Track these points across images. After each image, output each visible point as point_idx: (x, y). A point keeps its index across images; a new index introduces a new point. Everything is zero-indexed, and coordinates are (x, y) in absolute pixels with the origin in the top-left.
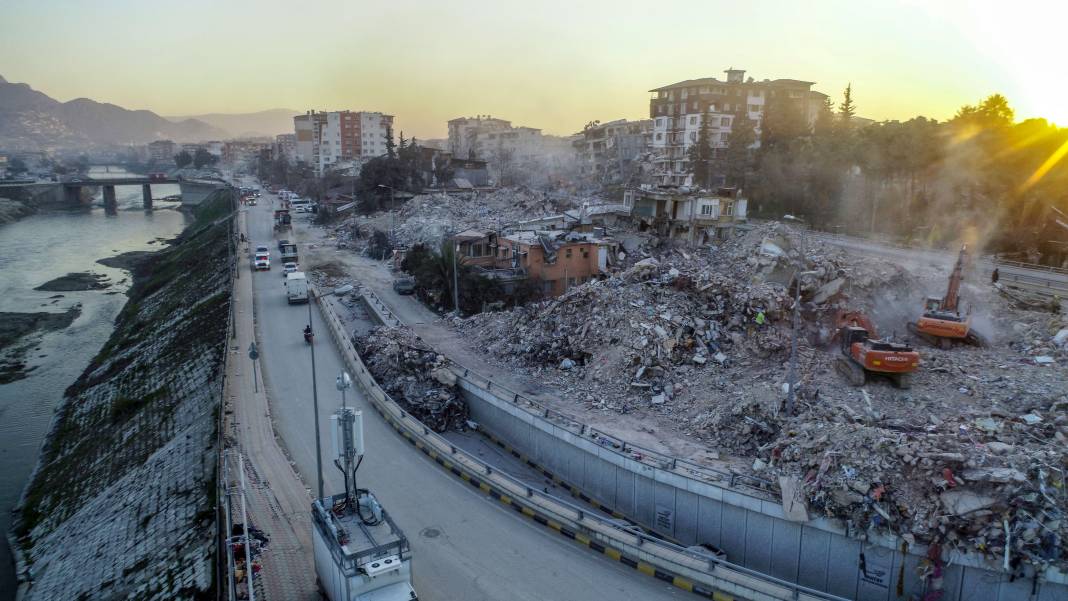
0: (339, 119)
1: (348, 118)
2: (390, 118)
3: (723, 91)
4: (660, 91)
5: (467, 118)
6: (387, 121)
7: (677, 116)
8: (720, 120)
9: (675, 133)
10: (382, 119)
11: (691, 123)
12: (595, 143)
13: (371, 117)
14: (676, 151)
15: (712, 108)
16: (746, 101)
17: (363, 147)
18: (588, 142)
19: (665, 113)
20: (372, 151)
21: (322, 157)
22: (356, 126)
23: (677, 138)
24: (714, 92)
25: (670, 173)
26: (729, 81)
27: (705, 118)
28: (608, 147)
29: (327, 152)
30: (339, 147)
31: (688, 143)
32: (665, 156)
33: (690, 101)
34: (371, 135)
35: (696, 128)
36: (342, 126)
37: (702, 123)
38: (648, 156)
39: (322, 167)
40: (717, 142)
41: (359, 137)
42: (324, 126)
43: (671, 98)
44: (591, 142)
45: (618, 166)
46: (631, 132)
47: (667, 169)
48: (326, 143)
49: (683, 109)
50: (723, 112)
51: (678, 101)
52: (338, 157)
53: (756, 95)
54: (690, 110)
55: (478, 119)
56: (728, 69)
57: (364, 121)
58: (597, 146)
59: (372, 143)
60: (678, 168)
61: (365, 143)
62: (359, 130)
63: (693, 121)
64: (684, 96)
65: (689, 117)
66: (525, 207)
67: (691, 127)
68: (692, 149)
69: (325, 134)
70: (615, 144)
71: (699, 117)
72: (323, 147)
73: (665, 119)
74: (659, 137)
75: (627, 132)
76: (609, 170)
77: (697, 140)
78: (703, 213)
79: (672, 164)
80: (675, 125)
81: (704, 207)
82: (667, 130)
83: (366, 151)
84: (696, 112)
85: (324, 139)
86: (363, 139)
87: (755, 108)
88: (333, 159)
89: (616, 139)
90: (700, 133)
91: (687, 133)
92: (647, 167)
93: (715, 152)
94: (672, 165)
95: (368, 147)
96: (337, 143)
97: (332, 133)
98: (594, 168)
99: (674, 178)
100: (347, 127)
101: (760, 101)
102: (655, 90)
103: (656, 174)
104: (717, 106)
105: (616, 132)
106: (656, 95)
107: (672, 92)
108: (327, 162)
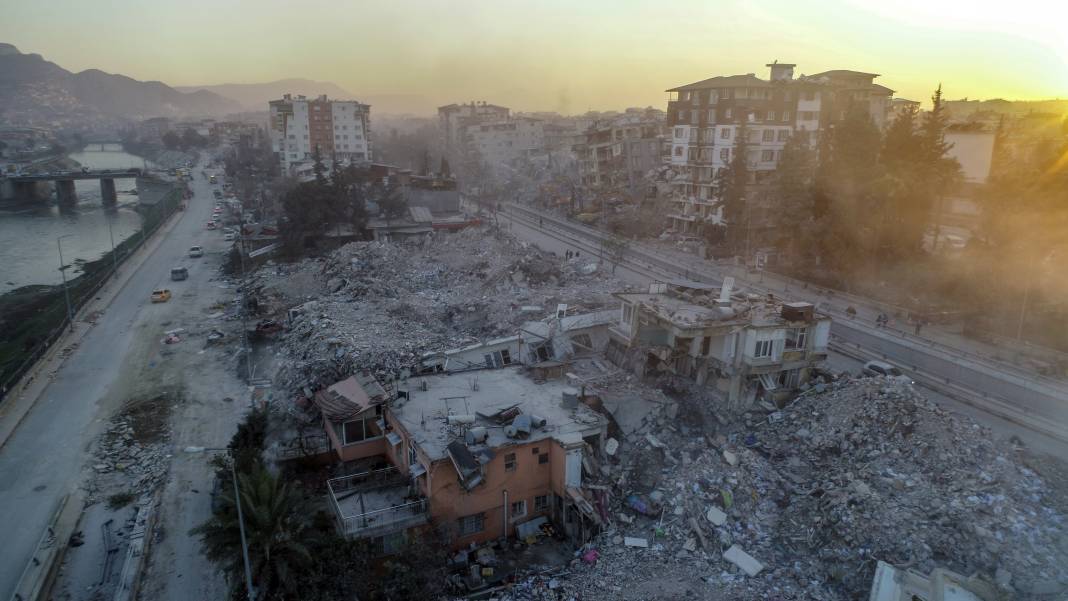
0: (307, 109)
1: (317, 108)
2: (366, 108)
3: (766, 95)
4: (682, 91)
5: (460, 105)
6: (362, 111)
7: (703, 125)
8: (762, 133)
9: (700, 148)
10: (357, 109)
11: (723, 137)
12: (598, 149)
13: (344, 106)
14: (701, 171)
15: (751, 117)
16: (796, 107)
17: (336, 142)
18: (591, 147)
19: (687, 121)
20: (346, 146)
21: (287, 153)
22: (326, 118)
23: (703, 156)
24: (755, 96)
25: (692, 200)
26: (773, 81)
27: (741, 131)
28: (615, 154)
29: (293, 148)
30: (308, 142)
31: (718, 164)
32: (685, 177)
33: (721, 107)
34: (345, 128)
35: (729, 143)
36: (311, 119)
37: (736, 139)
38: (664, 172)
39: (288, 165)
40: (758, 162)
41: (331, 130)
42: (289, 118)
43: (696, 103)
44: (594, 147)
45: (627, 179)
46: (643, 137)
47: (689, 194)
48: (292, 137)
49: (712, 116)
50: (766, 123)
51: (704, 105)
52: (306, 154)
53: (810, 98)
54: (721, 120)
55: (472, 106)
56: (772, 62)
57: (336, 112)
58: (602, 151)
59: (346, 137)
60: (703, 194)
61: (338, 137)
62: (330, 121)
63: (725, 134)
64: (713, 99)
65: (719, 128)
66: (483, 276)
67: (723, 141)
68: (723, 173)
69: (291, 127)
70: (624, 152)
71: (732, 128)
72: (288, 141)
73: (687, 128)
74: (679, 152)
75: (639, 135)
76: (616, 182)
77: (730, 161)
78: (757, 353)
79: (695, 188)
80: (700, 137)
81: (759, 344)
82: (690, 143)
83: (338, 147)
84: (730, 122)
85: (289, 132)
86: (336, 133)
87: (808, 116)
88: (300, 156)
89: (625, 145)
90: (735, 152)
91: (717, 150)
92: (663, 188)
93: (753, 177)
94: (694, 190)
95: (341, 141)
96: (305, 137)
97: (299, 125)
98: (598, 179)
99: (698, 208)
100: (316, 118)
101: (815, 106)
102: (674, 90)
103: (674, 200)
104: (758, 115)
105: (625, 135)
106: (675, 96)
107: (696, 95)
108: (294, 160)
